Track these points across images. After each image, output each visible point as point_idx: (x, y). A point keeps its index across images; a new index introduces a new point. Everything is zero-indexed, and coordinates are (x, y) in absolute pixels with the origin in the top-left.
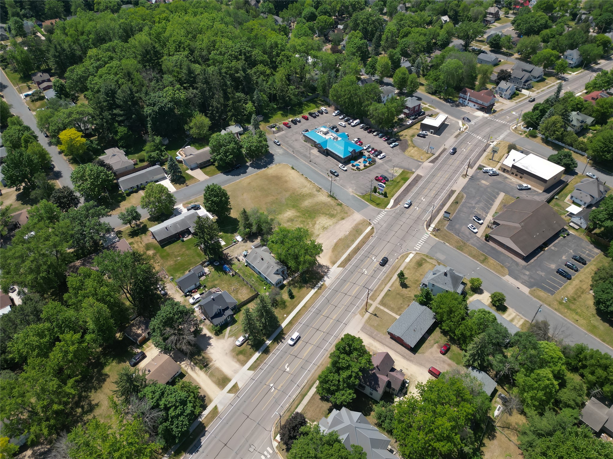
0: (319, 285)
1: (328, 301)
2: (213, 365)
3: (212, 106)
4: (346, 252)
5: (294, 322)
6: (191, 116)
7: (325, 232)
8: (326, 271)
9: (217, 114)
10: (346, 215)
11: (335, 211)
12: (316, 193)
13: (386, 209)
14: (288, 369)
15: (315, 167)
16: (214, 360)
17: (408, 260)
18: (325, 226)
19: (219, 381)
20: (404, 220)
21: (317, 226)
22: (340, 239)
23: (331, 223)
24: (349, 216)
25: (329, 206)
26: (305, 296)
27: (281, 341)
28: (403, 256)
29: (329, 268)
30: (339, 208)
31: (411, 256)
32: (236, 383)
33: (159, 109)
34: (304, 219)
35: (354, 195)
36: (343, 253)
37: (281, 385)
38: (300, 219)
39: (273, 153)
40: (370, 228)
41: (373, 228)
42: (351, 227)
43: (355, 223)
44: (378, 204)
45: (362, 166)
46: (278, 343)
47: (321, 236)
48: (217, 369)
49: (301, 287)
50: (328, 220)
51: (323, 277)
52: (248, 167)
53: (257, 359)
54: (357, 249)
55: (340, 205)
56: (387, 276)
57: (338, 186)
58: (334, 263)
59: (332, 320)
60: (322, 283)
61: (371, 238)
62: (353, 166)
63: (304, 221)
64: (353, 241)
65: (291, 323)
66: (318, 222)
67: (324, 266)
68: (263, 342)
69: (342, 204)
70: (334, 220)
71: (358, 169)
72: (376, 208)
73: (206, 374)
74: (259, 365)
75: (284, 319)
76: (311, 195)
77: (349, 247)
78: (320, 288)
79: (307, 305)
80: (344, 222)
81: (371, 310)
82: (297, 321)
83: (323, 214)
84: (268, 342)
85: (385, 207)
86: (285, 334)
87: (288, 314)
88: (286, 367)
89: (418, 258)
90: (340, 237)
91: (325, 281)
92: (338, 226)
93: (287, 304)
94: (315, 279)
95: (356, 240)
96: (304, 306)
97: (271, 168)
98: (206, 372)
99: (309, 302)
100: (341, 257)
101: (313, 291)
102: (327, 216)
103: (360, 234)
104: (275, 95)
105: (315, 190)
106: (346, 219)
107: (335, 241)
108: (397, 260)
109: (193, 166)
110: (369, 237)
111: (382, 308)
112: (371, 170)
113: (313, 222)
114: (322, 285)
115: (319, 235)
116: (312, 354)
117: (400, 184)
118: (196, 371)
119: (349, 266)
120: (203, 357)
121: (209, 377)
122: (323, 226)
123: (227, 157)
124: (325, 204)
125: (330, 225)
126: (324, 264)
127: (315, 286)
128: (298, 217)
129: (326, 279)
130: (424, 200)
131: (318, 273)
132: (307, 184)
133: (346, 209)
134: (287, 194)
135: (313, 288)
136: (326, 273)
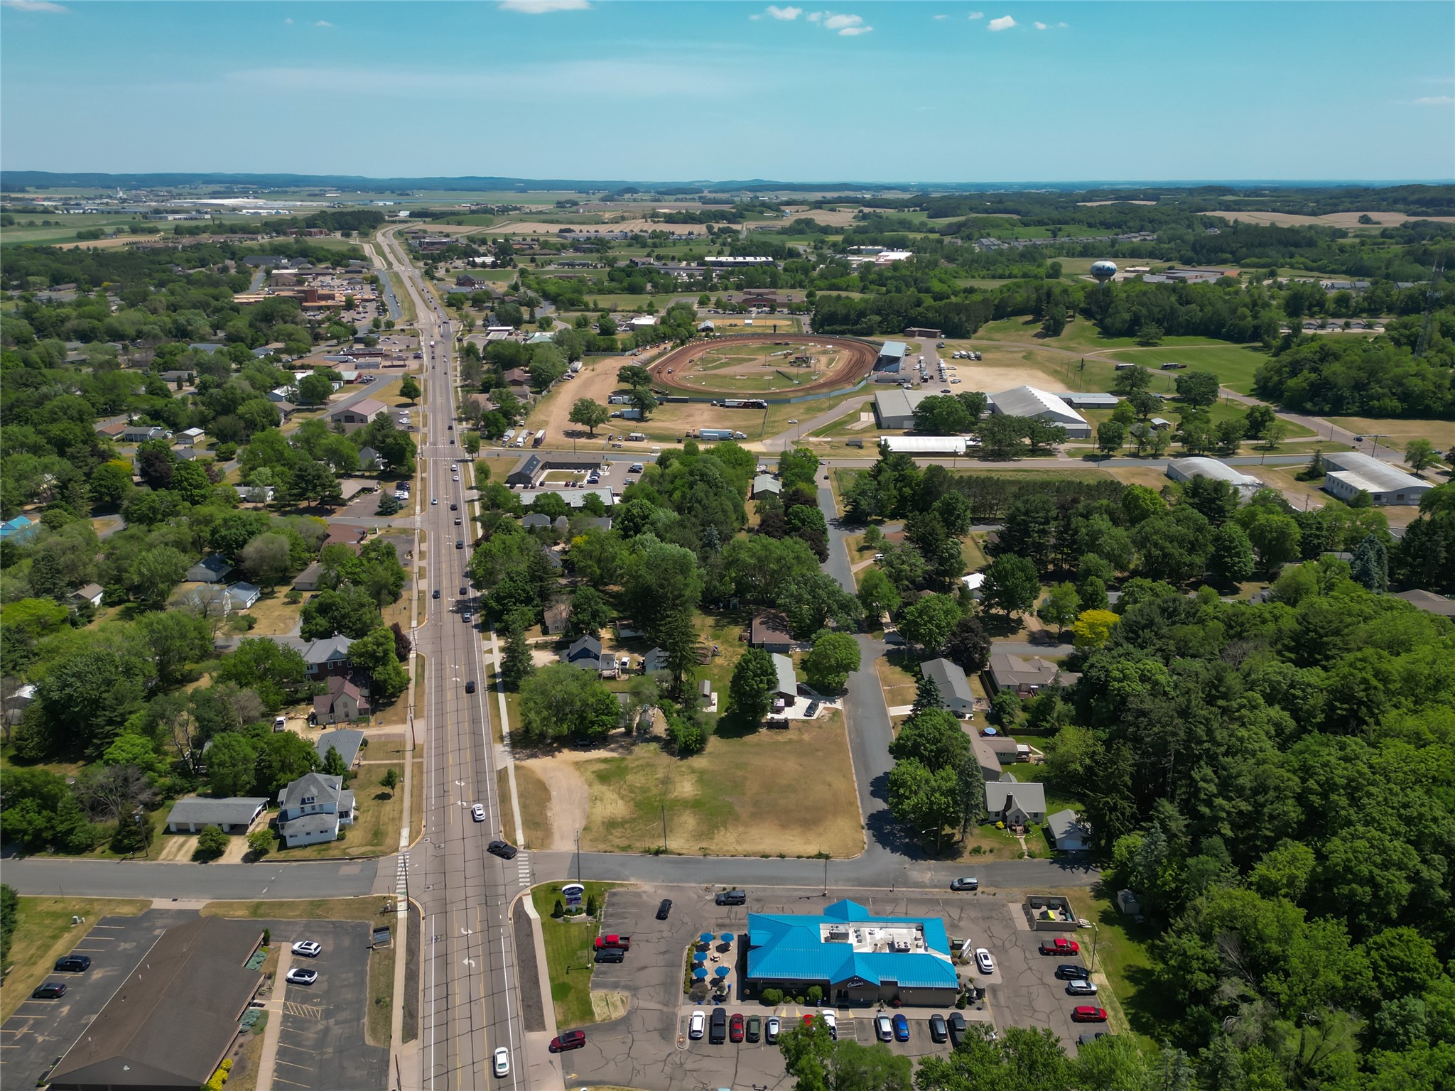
0: (507, 739)
1: (476, 734)
4: (518, 788)
5: (493, 701)
7: (586, 795)
8: (518, 756)
10: (590, 837)
11: (618, 834)
13: (528, 892)
15: (796, 891)
17: (405, 832)
20: (470, 892)
21: (611, 796)
22: (549, 799)
23: (597, 810)
25: (642, 836)
26: (510, 722)
27: (487, 688)
28: (419, 832)
29: (518, 760)
30: (622, 843)
31: (404, 842)
34: (649, 794)
35: (626, 882)
36: (518, 785)
38: (655, 792)
39: (922, 861)
40: (521, 842)
41: (515, 843)
42: (555, 825)
44: (554, 890)
46: (489, 685)
47: (586, 786)
49: (525, 726)
50: (608, 814)
54: (504, 799)
55: (625, 848)
56: (421, 796)
57: (681, 880)
58: (517, 768)
60: (505, 742)
61: (501, 828)
63: (645, 792)
64: (524, 807)
65: (496, 699)
66: (620, 802)
67: (528, 759)
69: (624, 850)
70: (598, 819)
72: (549, 882)
75: (507, 698)
77: (521, 796)
78: (502, 738)
80: (579, 824)
81: (408, 755)
82: (491, 703)
83: (634, 819)
85: (534, 894)
86: (490, 692)
87: (508, 703)
88: (457, 679)
89: (389, 841)
90: (553, 801)
91: (505, 746)
92: (578, 813)
94: (521, 740)
95: (522, 811)
96: (499, 716)
97: (859, 832)
99: (498, 721)
100: (518, 779)
101: (506, 729)
102: (620, 820)
103: (525, 821)
105: (713, 847)
106: (579, 832)
107: (554, 794)
108: (424, 823)
111: (395, 761)
113: (628, 798)
114: (503, 741)
115: (591, 785)
116: (441, 696)
119: (489, 777)
126: (530, 760)
127: (511, 735)
128: (665, 793)
129: (507, 749)
130: (466, 962)
131: (525, 748)
132: (743, 847)
133: (602, 847)
134: (745, 811)
135: (510, 732)
136: (515, 754)
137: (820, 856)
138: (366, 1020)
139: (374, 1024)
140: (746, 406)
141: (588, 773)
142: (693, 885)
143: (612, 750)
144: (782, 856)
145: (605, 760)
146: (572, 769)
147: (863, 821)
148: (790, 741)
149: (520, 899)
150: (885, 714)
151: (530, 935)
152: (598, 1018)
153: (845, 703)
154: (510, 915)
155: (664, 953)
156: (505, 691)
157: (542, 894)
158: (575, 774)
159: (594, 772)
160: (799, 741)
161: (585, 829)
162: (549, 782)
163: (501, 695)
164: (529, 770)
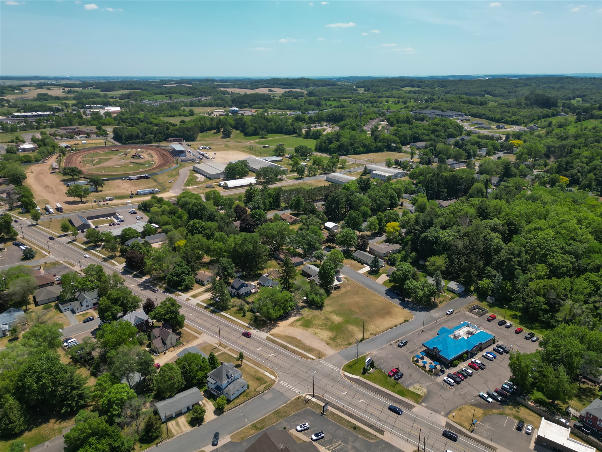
0: (251, 327)
1: (236, 330)
4: (284, 341)
5: (223, 316)
7: (310, 334)
8: (265, 331)
10: (334, 346)
11: (340, 341)
13: (342, 371)
14: (191, 314)
16: (209, 293)
17: (267, 374)
19: (195, 295)
20: (324, 381)
21: (318, 331)
22: (300, 340)
23: (322, 337)
24: (332, 348)
25: (347, 338)
26: (242, 321)
27: (211, 313)
28: (272, 372)
29: (267, 332)
31: (272, 377)
35: (366, 354)
38: (329, 324)
39: (431, 311)
41: (313, 359)
42: (315, 347)
44: (350, 367)
48: (203, 294)
49: (251, 320)
50: (326, 337)
51: (258, 329)
53: (203, 305)
54: (285, 347)
55: (349, 344)
58: (272, 335)
61: (300, 357)
63: (326, 325)
64: (296, 346)
66: (324, 331)
67: (270, 330)
70: (327, 339)
71: (417, 361)
72: (344, 365)
73: (201, 291)
74: (199, 306)
75: (227, 313)
77: (289, 343)
78: (248, 327)
79: (234, 322)
80: (324, 344)
81: (221, 348)
82: (223, 318)
83: (336, 335)
84: (212, 308)
85: (346, 371)
86: (215, 314)
87: (230, 315)
89: (268, 380)
90: (303, 340)
91: (254, 330)
92: (318, 341)
93: (238, 314)
94: (257, 325)
95: (298, 348)
96: (234, 320)
97: (404, 310)
99: (237, 323)
100: (279, 339)
101: (246, 325)
102: (333, 337)
103: (305, 351)
105: (373, 332)
106: (327, 346)
107: (298, 338)
108: (269, 368)
110: (300, 355)
111: (220, 353)
112: (416, 370)
113: (325, 329)
115: (307, 330)
116: (196, 323)
117: (390, 388)
118: (204, 289)
119: (267, 342)
121: (199, 292)
122: (318, 333)
124: (352, 336)
125: (319, 337)
126: (272, 331)
128: (333, 323)
129: (256, 330)
130: (360, 401)
131: (263, 327)
132: (382, 328)
133: (343, 347)
134: (365, 318)
135: (249, 324)
136: (263, 331)
137: (405, 321)
138: (360, 436)
139: (364, 435)
140: (141, 178)
141: (299, 327)
142: (386, 345)
143: (295, 316)
144: (396, 326)
145: (298, 320)
146: (291, 328)
147: (401, 307)
148: (346, 292)
149: (344, 375)
150: (359, 274)
151: (365, 383)
152: (423, 395)
153: (343, 274)
154: (349, 381)
156: (222, 311)
157: (349, 369)
158: (295, 329)
159: (300, 325)
160: (349, 291)
161: (328, 344)
162: (291, 335)
163: (222, 313)
164: (277, 334)
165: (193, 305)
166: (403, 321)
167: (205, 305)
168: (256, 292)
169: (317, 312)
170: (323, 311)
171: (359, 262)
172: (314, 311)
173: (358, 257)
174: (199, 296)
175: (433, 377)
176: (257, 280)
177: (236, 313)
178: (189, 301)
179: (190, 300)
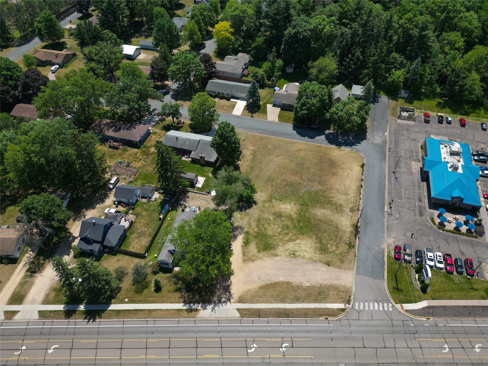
0: (194, 306)
2: (36, 277)
3: (353, 55)
4: (271, 302)
5: (122, 314)
6: (323, 54)
7: (287, 260)
8: (223, 300)
9: (353, 66)
10: (338, 263)
11: (334, 248)
12: (347, 210)
13: (398, 306)
14: (50, 351)
15: (390, 182)
16: (43, 274)
18: (297, 254)
19: (16, 295)
20: (401, 344)
21: (291, 246)
22: (288, 283)
23: (307, 255)
24: (340, 268)
25: (337, 236)
26: (167, 302)
27: (89, 319)
29: (229, 300)
30: (343, 248)
32: (18, 311)
33: (295, 33)
34: (291, 226)
35: (386, 250)
37: (27, 358)
38: (289, 223)
39: (367, 137)
40: (342, 306)
41: (343, 310)
42: (320, 282)
43: (335, 282)
44: (398, 289)
45: (451, 226)
46: (85, 318)
47: (277, 258)
48: (32, 283)
49: (178, 290)
50: (312, 251)
51: (209, 302)
52: (323, 133)
53: (55, 311)
55: (351, 246)
57: (383, 224)
58: (241, 300)
59: (144, 357)
60: (199, 308)
61: (322, 318)
62: (440, 216)
63: (288, 228)
64: (297, 300)
65: (118, 312)
66: (298, 241)
67: (230, 292)
68: (80, 302)
69: (354, 247)
70: (317, 256)
71: (442, 225)
72: (387, 292)
73: (22, 279)
74: (48, 318)
75: (122, 302)
76: (339, 208)
77: (283, 301)
78: (190, 310)
79: (153, 313)
80: (324, 268)
82: (124, 317)
83: (317, 238)
84: (82, 307)
85: (402, 302)
86: (100, 317)
87: (131, 301)
88: (52, 348)
90: (292, 280)
91: (205, 309)
92: (310, 267)
93: (146, 291)
94: (200, 296)
95: (303, 302)
96: (150, 311)
97: (343, 150)
98: (25, 277)
99: (159, 312)
100: (258, 302)
101: (180, 306)
102: (318, 245)
103: (316, 301)
104: (446, 76)
105: (350, 206)
106: (331, 269)
107: (281, 279)
109: (277, 103)
110: (321, 315)
112: (457, 240)
113: (294, 237)
114: (196, 310)
115: (276, 256)
117: (473, 293)
118: (24, 269)
120: (43, 264)
121: (20, 283)
122: (295, 251)
123: (301, 110)
124: (337, 229)
125: (304, 257)
126: (232, 291)
127: (190, 303)
128: (291, 218)
129: (209, 307)
130: (477, 350)
131: (213, 293)
132: (352, 193)
133: (349, 257)
134: (316, 187)
135: (185, 302)
136: (220, 302)
137: (363, 166)
141: (260, 255)
142: (386, 220)
143: (234, 237)
144: (362, 180)
145: (246, 243)
146: (251, 265)
147: (334, 147)
149: (407, 311)
150: (240, 117)
154: (424, 319)
155: (447, 242)
156: (109, 303)
157: (401, 297)
158: (258, 263)
159: (259, 252)
160: (255, 151)
161: (328, 264)
162: (266, 280)
163: (113, 307)
164: (246, 292)
165: (35, 323)
166: (360, 169)
167: (61, 307)
168: (132, 223)
169: (254, 211)
170: (260, 204)
171: (221, 98)
172: (248, 211)
173: (217, 91)
174: (27, 292)
175: (479, 239)
176: (106, 196)
177: (139, 292)
178: (17, 317)
179: (14, 313)
